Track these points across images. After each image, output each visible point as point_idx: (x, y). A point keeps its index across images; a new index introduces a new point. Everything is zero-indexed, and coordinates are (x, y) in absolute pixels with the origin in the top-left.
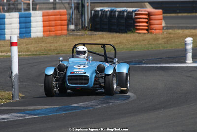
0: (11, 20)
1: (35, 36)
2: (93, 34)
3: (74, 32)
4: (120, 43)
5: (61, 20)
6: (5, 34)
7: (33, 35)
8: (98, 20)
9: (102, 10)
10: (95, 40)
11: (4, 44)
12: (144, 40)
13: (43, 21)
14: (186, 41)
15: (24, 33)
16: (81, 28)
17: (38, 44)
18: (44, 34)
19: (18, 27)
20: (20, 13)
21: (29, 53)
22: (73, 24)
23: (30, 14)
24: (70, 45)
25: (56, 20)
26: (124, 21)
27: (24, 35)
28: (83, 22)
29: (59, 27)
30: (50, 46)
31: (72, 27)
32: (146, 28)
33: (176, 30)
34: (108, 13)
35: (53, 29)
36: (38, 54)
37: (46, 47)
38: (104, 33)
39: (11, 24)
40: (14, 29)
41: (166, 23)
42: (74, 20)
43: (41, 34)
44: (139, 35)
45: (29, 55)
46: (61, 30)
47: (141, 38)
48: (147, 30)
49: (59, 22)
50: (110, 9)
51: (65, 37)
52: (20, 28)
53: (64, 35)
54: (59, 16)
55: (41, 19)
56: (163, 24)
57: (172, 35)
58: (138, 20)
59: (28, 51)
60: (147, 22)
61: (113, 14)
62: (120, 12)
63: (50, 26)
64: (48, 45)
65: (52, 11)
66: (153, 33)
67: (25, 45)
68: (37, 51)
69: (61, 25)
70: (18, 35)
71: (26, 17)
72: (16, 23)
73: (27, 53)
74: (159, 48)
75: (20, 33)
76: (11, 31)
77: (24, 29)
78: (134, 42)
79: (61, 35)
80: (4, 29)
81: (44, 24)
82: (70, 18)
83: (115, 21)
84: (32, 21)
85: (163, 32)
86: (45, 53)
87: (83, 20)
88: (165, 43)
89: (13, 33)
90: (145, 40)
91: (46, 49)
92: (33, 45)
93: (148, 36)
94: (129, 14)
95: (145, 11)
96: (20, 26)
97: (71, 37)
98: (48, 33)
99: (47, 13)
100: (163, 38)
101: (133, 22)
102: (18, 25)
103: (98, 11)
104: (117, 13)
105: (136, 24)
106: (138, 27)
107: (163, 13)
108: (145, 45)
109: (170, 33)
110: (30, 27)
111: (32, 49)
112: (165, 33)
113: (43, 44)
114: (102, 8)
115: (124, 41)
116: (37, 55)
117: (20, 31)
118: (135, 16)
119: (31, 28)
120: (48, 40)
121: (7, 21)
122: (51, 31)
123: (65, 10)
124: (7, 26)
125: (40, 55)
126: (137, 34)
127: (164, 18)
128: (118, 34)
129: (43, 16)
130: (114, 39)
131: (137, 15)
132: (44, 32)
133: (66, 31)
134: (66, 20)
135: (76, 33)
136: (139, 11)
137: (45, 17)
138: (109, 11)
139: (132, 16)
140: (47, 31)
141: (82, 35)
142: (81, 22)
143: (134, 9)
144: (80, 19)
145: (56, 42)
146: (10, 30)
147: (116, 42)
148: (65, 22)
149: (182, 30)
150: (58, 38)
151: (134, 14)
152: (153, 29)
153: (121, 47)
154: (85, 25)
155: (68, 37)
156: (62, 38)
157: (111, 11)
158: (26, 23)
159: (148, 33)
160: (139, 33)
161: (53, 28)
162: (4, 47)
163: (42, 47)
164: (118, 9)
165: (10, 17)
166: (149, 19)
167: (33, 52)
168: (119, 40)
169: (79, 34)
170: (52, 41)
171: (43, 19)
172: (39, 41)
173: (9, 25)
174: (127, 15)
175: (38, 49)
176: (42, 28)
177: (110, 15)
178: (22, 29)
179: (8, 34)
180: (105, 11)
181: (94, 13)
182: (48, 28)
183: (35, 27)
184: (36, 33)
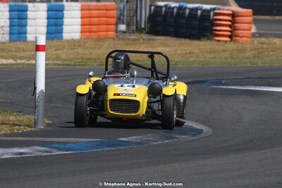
0: (35, 13)
1: (68, 38)
2: (153, 39)
3: (124, 35)
4: (190, 53)
5: (107, 17)
6: (26, 33)
7: (66, 36)
8: (160, 19)
9: (166, 6)
10: (155, 47)
11: (24, 47)
12: (224, 51)
13: (82, 18)
15: (52, 33)
16: (135, 28)
17: (72, 49)
18: (81, 36)
19: (46, 24)
20: (49, 4)
21: (60, 63)
22: (123, 23)
23: (63, 6)
25: (99, 17)
26: (197, 23)
27: (53, 35)
28: (139, 21)
29: (104, 27)
30: (90, 53)
31: (123, 27)
32: (229, 33)
33: (271, 39)
34: (175, 10)
35: (95, 30)
36: (72, 63)
37: (84, 54)
38: (168, 38)
39: (35, 19)
40: (40, 26)
41: (257, 29)
42: (125, 18)
43: (77, 36)
44: (219, 43)
45: (59, 65)
46: (107, 31)
47: (221, 48)
48: (230, 37)
49: (104, 19)
50: (177, 5)
51: (111, 41)
52: (48, 25)
53: (111, 38)
54: (104, 11)
55: (78, 14)
56: (254, 30)
57: (265, 46)
58: (218, 22)
59: (58, 58)
60: (230, 26)
61: (181, 12)
62: (192, 10)
63: (90, 25)
64: (87, 52)
65: (94, 3)
66: (238, 42)
67: (53, 50)
68: (70, 60)
69: (107, 24)
70: (45, 35)
71: (56, 11)
72: (42, 19)
73: (56, 62)
74: (246, 63)
75: (48, 33)
76: (36, 30)
77: (54, 28)
78: (210, 52)
79: (106, 38)
80: (26, 26)
81: (82, 21)
82: (120, 14)
83: (185, 22)
84: (65, 16)
85: (253, 41)
86: (82, 63)
87: (139, 18)
88: (255, 57)
89: (38, 32)
90: (227, 51)
91: (84, 57)
92: (65, 51)
93: (231, 46)
94: (205, 14)
95: (228, 10)
96: (48, 22)
97: (121, 42)
98: (88, 34)
99: (88, 6)
100: (252, 50)
101: (209, 24)
102: (46, 21)
103: (161, 7)
104: (187, 11)
105: (215, 28)
106: (217, 32)
107: (254, 14)
108: (226, 58)
109: (262, 43)
110: (61, 25)
111: (64, 57)
112: (256, 42)
113: (80, 50)
114: (166, 3)
115: (196, 51)
116: (71, 65)
117: (47, 29)
118: (214, 15)
119: (64, 27)
120: (87, 45)
121: (30, 14)
122: (93, 32)
123: (114, 3)
124: (29, 22)
125: (75, 65)
126: (216, 43)
127: (255, 22)
128: (188, 41)
129: (82, 10)
130: (182, 47)
131: (216, 14)
132: (82, 32)
133: (113, 33)
134: (114, 17)
135: (127, 36)
136: (219, 9)
137: (84, 12)
138: (175, 7)
139: (209, 16)
140: (86, 32)
141: (136, 40)
142: (135, 21)
143: (213, 6)
144: (133, 16)
145: (99, 48)
146: (34, 28)
147: (184, 52)
148: (113, 20)
149: (280, 39)
150: (101, 43)
151: (212, 13)
152: (238, 36)
153: (192, 60)
154: (141, 26)
155: (116, 42)
156: (108, 42)
157: (180, 8)
158: (56, 18)
159: (231, 40)
160: (218, 41)
161: (95, 28)
162: (24, 51)
163: (78, 53)
164: (190, 6)
165: (34, 9)
166: (233, 22)
167: (65, 60)
168: (188, 49)
169: (131, 37)
170: (93, 46)
171: (82, 14)
172: (74, 46)
173: (33, 21)
174: (202, 15)
175: (72, 56)
176: (80, 27)
177: (178, 13)
178: (51, 27)
179: (30, 34)
180: (170, 7)
181: (154, 9)
182: (88, 27)
183: (70, 26)
184: (70, 33)
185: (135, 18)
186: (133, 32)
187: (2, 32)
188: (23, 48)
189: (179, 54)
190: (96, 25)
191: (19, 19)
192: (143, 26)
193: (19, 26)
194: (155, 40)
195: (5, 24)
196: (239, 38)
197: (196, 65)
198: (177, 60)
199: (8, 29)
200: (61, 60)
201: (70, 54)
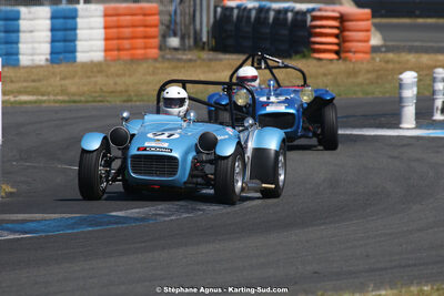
0: (31, 22)
1: (84, 60)
2: (216, 60)
3: (174, 53)
5: (146, 26)
6: (17, 54)
7: (81, 57)
8: (230, 27)
9: (238, 7)
10: (215, 72)
11: (12, 75)
12: (325, 75)
13: (106, 28)
14: (401, 80)
15: (59, 53)
16: (192, 44)
17: (89, 77)
18: (105, 57)
19: (49, 39)
20: (55, 7)
21: (66, 98)
22: (175, 35)
23: (76, 10)
25: (133, 26)
26: (287, 32)
27: (61, 56)
28: (198, 31)
29: (140, 42)
30: (116, 84)
31: (174, 42)
32: (335, 47)
33: (403, 54)
34: (253, 14)
35: (128, 46)
36: (83, 99)
37: (105, 85)
39: (31, 31)
40: (40, 42)
41: (385, 39)
42: (178, 27)
43: (98, 56)
44: (321, 63)
45: (64, 102)
46: (145, 48)
47: (321, 70)
48: (337, 53)
49: (142, 29)
50: (256, 4)
51: (151, 63)
52: (53, 41)
53: (152, 58)
54: (141, 17)
55: (100, 21)
56: (376, 40)
57: (391, 66)
58: (318, 30)
59: (64, 91)
60: (336, 36)
61: (263, 15)
62: (278, 12)
63: (119, 38)
64: (111, 82)
65: (125, 5)
66: (351, 61)
67: (58, 78)
68: (83, 94)
69: (145, 37)
70: (48, 57)
71: (65, 18)
72: (43, 31)
73: (60, 98)
74: (355, 93)
75: (52, 53)
76: (33, 48)
77: (62, 44)
79: (145, 59)
80: (17, 42)
81: (106, 34)
82: (170, 21)
83: (268, 31)
84: (79, 26)
85: (373, 59)
87: (198, 27)
88: (372, 83)
89: (38, 51)
90: (330, 74)
91: (105, 89)
92: (77, 80)
93: (340, 66)
94: (299, 17)
95: (333, 11)
96: (53, 36)
97: (166, 65)
98: (115, 53)
99: (115, 9)
100: (368, 72)
101: (306, 34)
102: (49, 34)
103: (232, 9)
104: (272, 14)
105: (314, 39)
106: (317, 46)
109: (387, 62)
110: (74, 40)
111: (73, 89)
112: (378, 59)
113: (100, 79)
114: (239, 2)
116: (80, 101)
117: (52, 48)
118: (312, 20)
119: (78, 43)
120: (113, 69)
121: (23, 24)
122: (123, 50)
123: (155, 5)
124: (23, 36)
125: (87, 102)
126: (315, 62)
127: (378, 27)
129: (106, 15)
131: (315, 18)
132: (106, 50)
133: (156, 51)
134: (156, 26)
135: (180, 55)
136: (320, 10)
137: (109, 19)
138: (254, 8)
139: (306, 21)
140: (113, 50)
141: (190, 60)
142: (192, 32)
143: (310, 6)
144: (189, 24)
145: (130, 76)
146: (30, 46)
148: (155, 31)
149: (417, 55)
150: (135, 66)
151: (309, 19)
152: (349, 51)
154: (201, 39)
155: (158, 65)
156: (145, 65)
157: (262, 10)
158: (66, 30)
159: (340, 58)
160: (319, 59)
161: (126, 44)
162: (12, 82)
163: (96, 83)
164: (276, 6)
165: (31, 16)
166: (342, 29)
167: (74, 95)
169: (184, 57)
170: (121, 72)
171: (105, 22)
172: (92, 72)
173: (28, 35)
174: (294, 20)
175: (86, 89)
176: (102, 43)
177: (257, 18)
178: (57, 44)
179: (24, 54)
180: (245, 8)
181: (222, 13)
182: (115, 42)
183: (86, 40)
184: (88, 52)
185: (192, 27)
186: (190, 49)
188: (10, 77)
191: (6, 32)
192: (205, 39)
193: (6, 43)
194: (221, 60)
196: (351, 55)
200: (68, 94)
201: (85, 85)
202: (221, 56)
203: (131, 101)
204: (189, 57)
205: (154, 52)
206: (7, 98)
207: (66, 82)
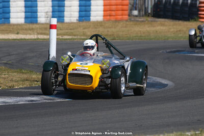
0: (70, 2)
1: (94, 20)
2: (154, 21)
3: (135, 18)
4: (180, 31)
5: (122, 5)
6: (63, 17)
8: (162, 6)
10: (154, 27)
13: (104, 6)
15: (83, 17)
16: (144, 14)
17: (96, 28)
18: (104, 19)
19: (78, 10)
22: (136, 9)
24: (128, 31)
25: (117, 5)
26: (188, 9)
27: (83, 18)
28: (147, 8)
29: (120, 12)
30: (108, 31)
31: (135, 13)
37: (103, 32)
38: (166, 20)
39: (70, 7)
40: (74, 12)
42: (137, 6)
43: (100, 18)
46: (122, 15)
49: (121, 6)
51: (125, 22)
52: (80, 11)
53: (125, 20)
54: (121, 1)
55: (102, 3)
58: (202, 8)
59: (84, 34)
61: (177, 1)
63: (110, 10)
64: (106, 30)
67: (82, 28)
69: (122, 10)
70: (78, 18)
71: (86, 1)
72: (75, 6)
73: (83, 37)
75: (80, 17)
76: (71, 14)
77: (84, 13)
79: (121, 20)
80: (64, 11)
81: (104, 8)
83: (179, 8)
84: (92, 4)
87: (147, 6)
89: (72, 16)
92: (90, 29)
94: (193, 2)
96: (80, 9)
97: (132, 23)
98: (108, 17)
101: (196, 10)
102: (78, 8)
105: (200, 13)
106: (202, 16)
110: (90, 11)
113: (101, 29)
115: (185, 29)
117: (80, 14)
118: (199, 4)
120: (107, 25)
121: (66, 3)
122: (112, 16)
124: (66, 9)
128: (181, 22)
130: (175, 27)
131: (201, 3)
132: (104, 16)
134: (128, 5)
135: (138, 19)
137: (106, 1)
139: (196, 4)
140: (107, 16)
141: (143, 21)
142: (144, 8)
145: (115, 28)
146: (69, 13)
147: (175, 30)
148: (127, 7)
150: (117, 23)
151: (198, 2)
153: (180, 35)
154: (148, 11)
155: (128, 23)
156: (122, 23)
158: (86, 6)
160: (202, 22)
161: (113, 13)
162: (61, 29)
163: (99, 31)
167: (89, 36)
168: (179, 28)
169: (140, 20)
170: (110, 26)
171: (104, 3)
172: (97, 26)
173: (68, 8)
174: (191, 3)
176: (103, 12)
177: (174, 2)
178: (82, 13)
179: (67, 17)
182: (108, 12)
183: (95, 11)
184: (95, 17)
185: (144, 6)
186: (143, 16)
187: (47, 16)
188: (60, 27)
189: (172, 32)
190: (114, 11)
191: (59, 6)
192: (150, 12)
193: (59, 11)
194: (157, 21)
195: (49, 10)
197: (182, 39)
198: (169, 35)
199: (51, 14)
200: (86, 36)
201: (93, 32)
202: (157, 20)
203: (115, 39)
204: (142, 20)
205: (126, 17)
206: (58, 37)
207: (86, 30)
